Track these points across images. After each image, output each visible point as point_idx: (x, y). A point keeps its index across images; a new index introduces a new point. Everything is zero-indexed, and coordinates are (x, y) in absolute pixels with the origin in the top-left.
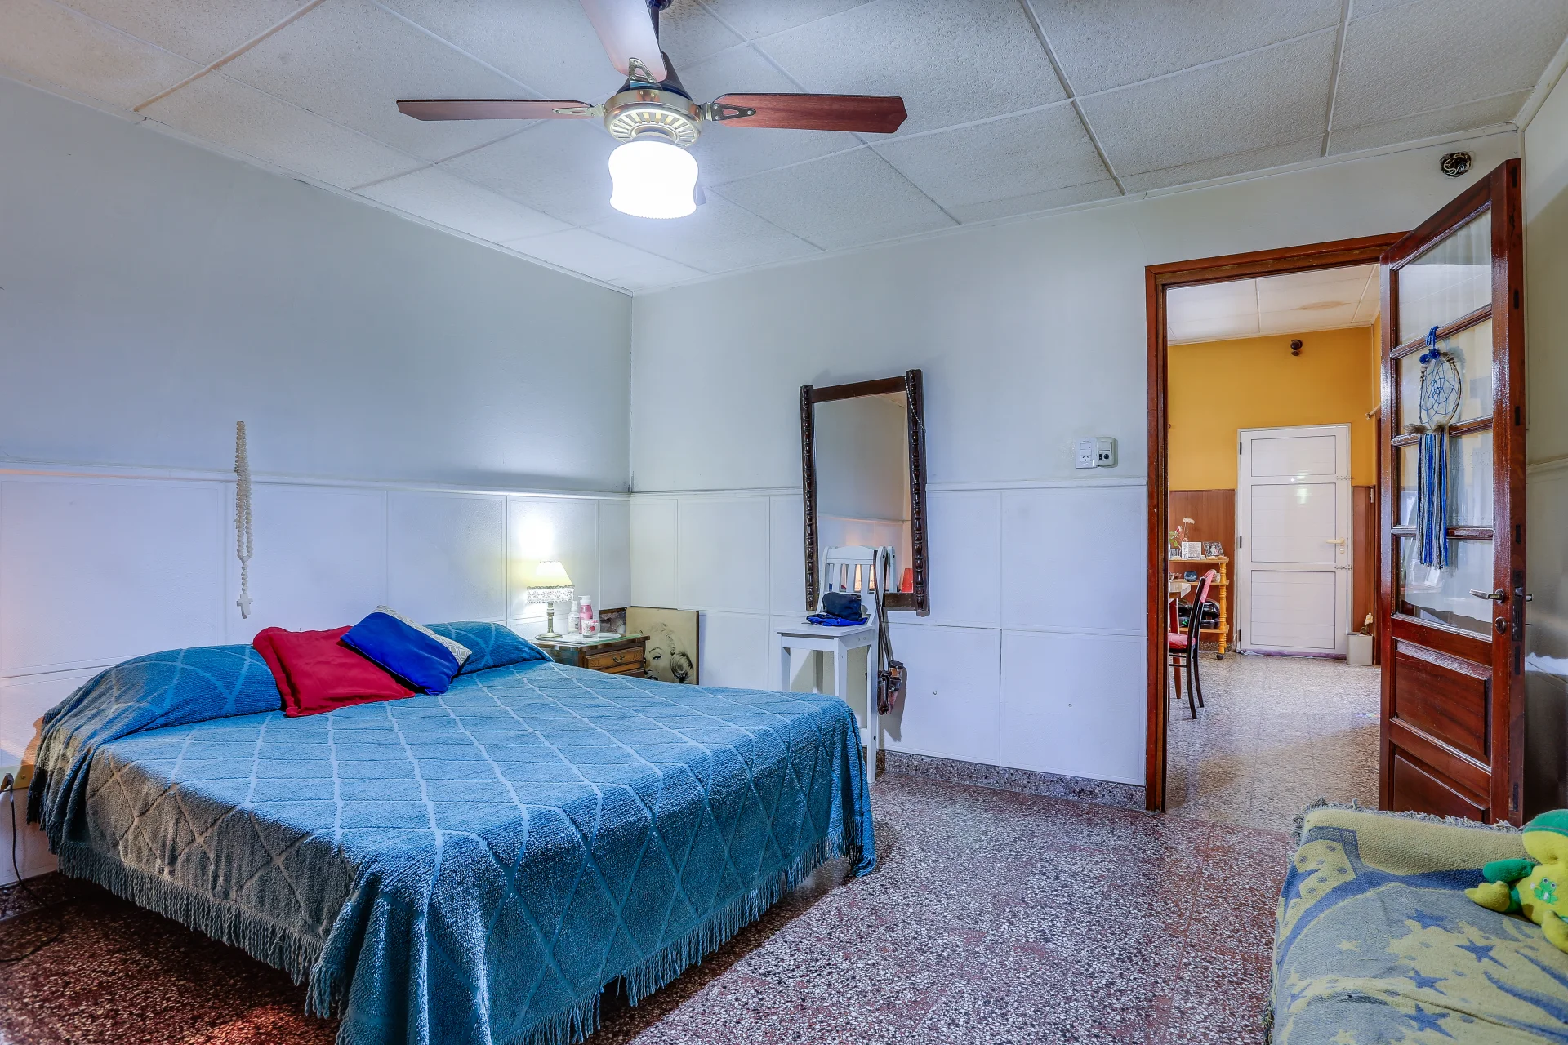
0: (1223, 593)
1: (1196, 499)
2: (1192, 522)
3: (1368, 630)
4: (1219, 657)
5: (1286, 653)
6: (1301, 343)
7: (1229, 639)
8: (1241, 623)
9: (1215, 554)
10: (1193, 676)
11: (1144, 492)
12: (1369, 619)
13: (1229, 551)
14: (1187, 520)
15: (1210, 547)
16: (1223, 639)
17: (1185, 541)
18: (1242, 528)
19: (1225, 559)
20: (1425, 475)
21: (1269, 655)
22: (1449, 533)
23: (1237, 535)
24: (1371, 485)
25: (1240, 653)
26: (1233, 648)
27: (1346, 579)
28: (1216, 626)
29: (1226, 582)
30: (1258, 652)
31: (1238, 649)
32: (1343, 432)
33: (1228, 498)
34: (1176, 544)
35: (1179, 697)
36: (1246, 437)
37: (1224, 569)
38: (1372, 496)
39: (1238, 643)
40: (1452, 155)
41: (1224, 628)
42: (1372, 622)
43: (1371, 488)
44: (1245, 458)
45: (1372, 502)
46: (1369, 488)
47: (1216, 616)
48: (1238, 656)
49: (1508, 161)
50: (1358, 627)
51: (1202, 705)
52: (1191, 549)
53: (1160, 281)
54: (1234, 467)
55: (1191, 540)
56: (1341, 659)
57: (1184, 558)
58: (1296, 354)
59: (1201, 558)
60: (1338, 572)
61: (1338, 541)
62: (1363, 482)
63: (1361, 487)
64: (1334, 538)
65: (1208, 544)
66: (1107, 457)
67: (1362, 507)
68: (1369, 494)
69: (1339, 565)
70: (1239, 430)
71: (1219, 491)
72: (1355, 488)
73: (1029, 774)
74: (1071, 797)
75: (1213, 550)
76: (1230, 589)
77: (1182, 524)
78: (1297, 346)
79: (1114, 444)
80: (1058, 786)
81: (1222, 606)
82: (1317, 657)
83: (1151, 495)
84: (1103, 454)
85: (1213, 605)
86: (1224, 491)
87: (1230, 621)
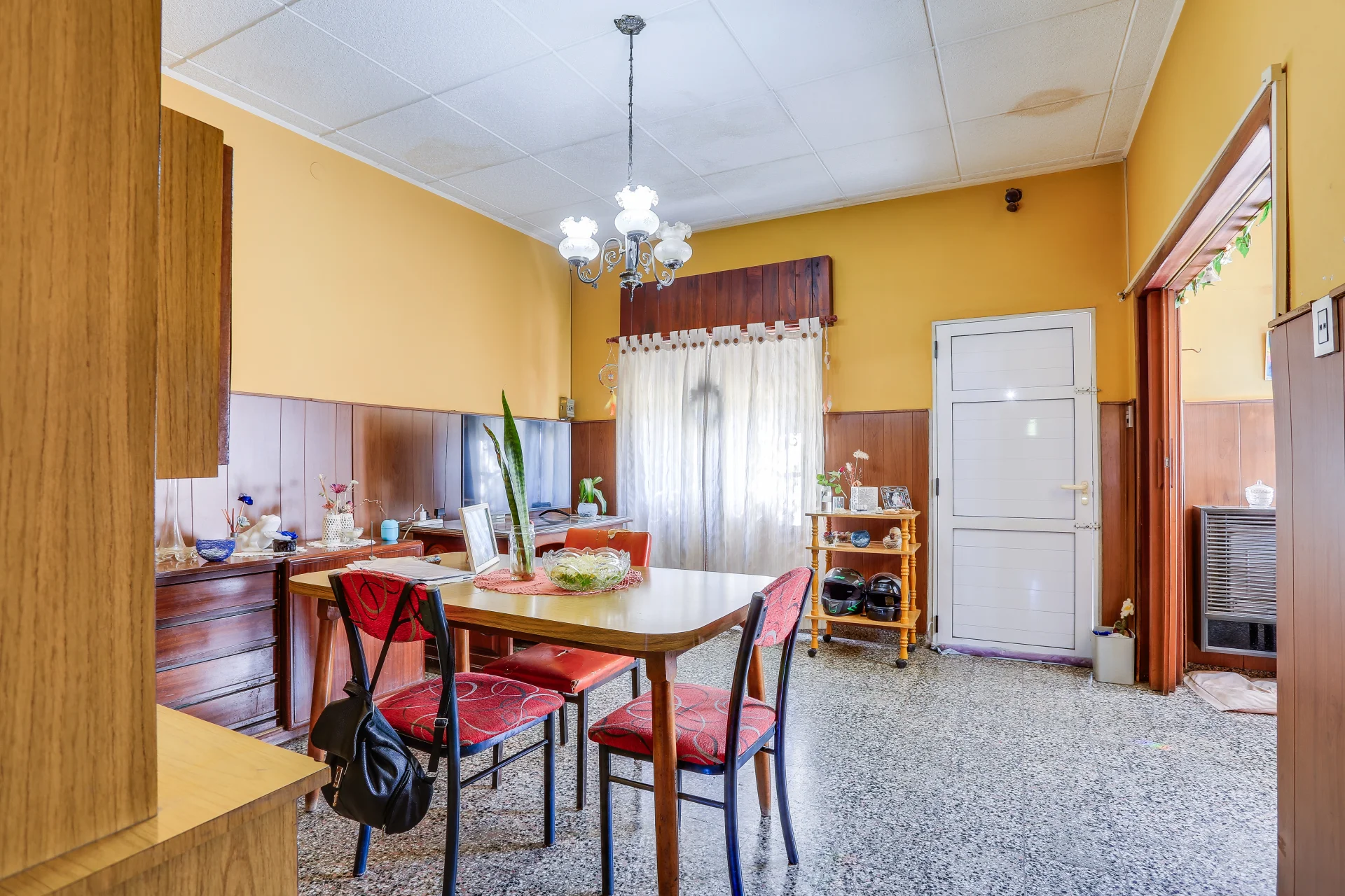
0: (909, 563)
2: (865, 456)
3: (1126, 626)
4: (900, 665)
5: (1002, 653)
6: (1020, 193)
7: (921, 630)
8: (938, 604)
9: (899, 506)
12: (1127, 608)
13: (919, 501)
14: (859, 454)
15: (892, 495)
16: (908, 636)
17: (855, 486)
18: (939, 466)
19: (912, 514)
21: (977, 655)
23: (933, 476)
24: (1129, 399)
25: (936, 650)
26: (928, 641)
27: (1090, 547)
28: (897, 616)
29: (913, 546)
30: (962, 651)
31: (934, 644)
32: (1083, 321)
33: (919, 424)
36: (943, 332)
37: (911, 527)
38: (1130, 416)
39: (935, 636)
41: (908, 620)
42: (1132, 613)
43: (1128, 404)
44: (942, 366)
45: (1130, 425)
46: (1124, 405)
47: (897, 599)
48: (934, 656)
50: (1110, 618)
52: (863, 498)
54: (927, 377)
55: (865, 483)
56: (1083, 667)
57: (853, 512)
58: (1013, 208)
59: (875, 512)
60: (1079, 532)
61: (1079, 486)
62: (1114, 396)
63: (1113, 404)
64: (1072, 482)
65: (889, 489)
67: (1114, 433)
68: (1125, 415)
69: (1079, 521)
70: (934, 324)
71: (907, 412)
72: (1103, 405)
75: (896, 499)
76: (922, 555)
77: (852, 460)
78: (1014, 198)
81: (908, 580)
82: (1048, 663)
85: (893, 583)
86: (913, 411)
87: (921, 602)
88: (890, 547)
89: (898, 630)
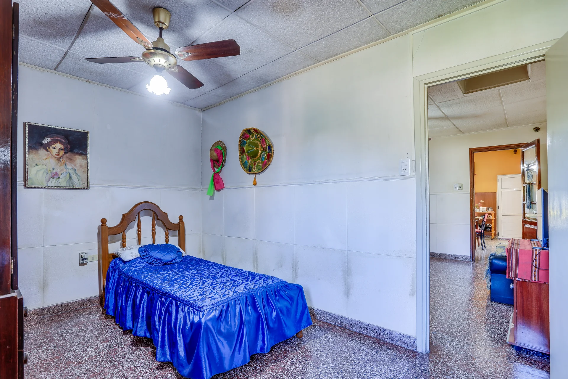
0: (493, 222)
1: (484, 195)
2: (483, 201)
4: (492, 240)
6: (517, 151)
7: (495, 235)
8: (499, 230)
9: (490, 211)
10: (483, 243)
11: (469, 195)
13: (495, 210)
14: (481, 201)
16: (493, 235)
17: (480, 207)
18: (499, 203)
19: (494, 212)
20: (527, 192)
22: (531, 203)
23: (497, 205)
25: (499, 239)
26: (497, 238)
28: (491, 231)
29: (493, 218)
30: (504, 239)
31: (498, 238)
33: (494, 195)
34: (478, 208)
35: (479, 246)
36: (499, 177)
37: (493, 215)
39: (498, 236)
40: (536, 128)
41: (493, 232)
44: (499, 184)
47: (491, 228)
49: (537, 139)
51: (485, 248)
52: (483, 209)
53: (472, 151)
54: (496, 186)
55: (483, 207)
57: (481, 212)
58: (515, 153)
59: (486, 212)
65: (488, 208)
66: (461, 188)
70: (498, 175)
71: (492, 193)
73: (444, 254)
74: (453, 259)
75: (490, 209)
76: (495, 221)
77: (480, 202)
79: (462, 185)
80: (450, 257)
81: (493, 225)
83: (471, 196)
84: (460, 187)
85: (490, 225)
86: (493, 193)
87: (495, 230)
88: (489, 218)
89: (491, 233)
